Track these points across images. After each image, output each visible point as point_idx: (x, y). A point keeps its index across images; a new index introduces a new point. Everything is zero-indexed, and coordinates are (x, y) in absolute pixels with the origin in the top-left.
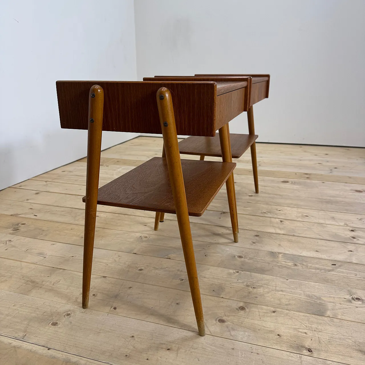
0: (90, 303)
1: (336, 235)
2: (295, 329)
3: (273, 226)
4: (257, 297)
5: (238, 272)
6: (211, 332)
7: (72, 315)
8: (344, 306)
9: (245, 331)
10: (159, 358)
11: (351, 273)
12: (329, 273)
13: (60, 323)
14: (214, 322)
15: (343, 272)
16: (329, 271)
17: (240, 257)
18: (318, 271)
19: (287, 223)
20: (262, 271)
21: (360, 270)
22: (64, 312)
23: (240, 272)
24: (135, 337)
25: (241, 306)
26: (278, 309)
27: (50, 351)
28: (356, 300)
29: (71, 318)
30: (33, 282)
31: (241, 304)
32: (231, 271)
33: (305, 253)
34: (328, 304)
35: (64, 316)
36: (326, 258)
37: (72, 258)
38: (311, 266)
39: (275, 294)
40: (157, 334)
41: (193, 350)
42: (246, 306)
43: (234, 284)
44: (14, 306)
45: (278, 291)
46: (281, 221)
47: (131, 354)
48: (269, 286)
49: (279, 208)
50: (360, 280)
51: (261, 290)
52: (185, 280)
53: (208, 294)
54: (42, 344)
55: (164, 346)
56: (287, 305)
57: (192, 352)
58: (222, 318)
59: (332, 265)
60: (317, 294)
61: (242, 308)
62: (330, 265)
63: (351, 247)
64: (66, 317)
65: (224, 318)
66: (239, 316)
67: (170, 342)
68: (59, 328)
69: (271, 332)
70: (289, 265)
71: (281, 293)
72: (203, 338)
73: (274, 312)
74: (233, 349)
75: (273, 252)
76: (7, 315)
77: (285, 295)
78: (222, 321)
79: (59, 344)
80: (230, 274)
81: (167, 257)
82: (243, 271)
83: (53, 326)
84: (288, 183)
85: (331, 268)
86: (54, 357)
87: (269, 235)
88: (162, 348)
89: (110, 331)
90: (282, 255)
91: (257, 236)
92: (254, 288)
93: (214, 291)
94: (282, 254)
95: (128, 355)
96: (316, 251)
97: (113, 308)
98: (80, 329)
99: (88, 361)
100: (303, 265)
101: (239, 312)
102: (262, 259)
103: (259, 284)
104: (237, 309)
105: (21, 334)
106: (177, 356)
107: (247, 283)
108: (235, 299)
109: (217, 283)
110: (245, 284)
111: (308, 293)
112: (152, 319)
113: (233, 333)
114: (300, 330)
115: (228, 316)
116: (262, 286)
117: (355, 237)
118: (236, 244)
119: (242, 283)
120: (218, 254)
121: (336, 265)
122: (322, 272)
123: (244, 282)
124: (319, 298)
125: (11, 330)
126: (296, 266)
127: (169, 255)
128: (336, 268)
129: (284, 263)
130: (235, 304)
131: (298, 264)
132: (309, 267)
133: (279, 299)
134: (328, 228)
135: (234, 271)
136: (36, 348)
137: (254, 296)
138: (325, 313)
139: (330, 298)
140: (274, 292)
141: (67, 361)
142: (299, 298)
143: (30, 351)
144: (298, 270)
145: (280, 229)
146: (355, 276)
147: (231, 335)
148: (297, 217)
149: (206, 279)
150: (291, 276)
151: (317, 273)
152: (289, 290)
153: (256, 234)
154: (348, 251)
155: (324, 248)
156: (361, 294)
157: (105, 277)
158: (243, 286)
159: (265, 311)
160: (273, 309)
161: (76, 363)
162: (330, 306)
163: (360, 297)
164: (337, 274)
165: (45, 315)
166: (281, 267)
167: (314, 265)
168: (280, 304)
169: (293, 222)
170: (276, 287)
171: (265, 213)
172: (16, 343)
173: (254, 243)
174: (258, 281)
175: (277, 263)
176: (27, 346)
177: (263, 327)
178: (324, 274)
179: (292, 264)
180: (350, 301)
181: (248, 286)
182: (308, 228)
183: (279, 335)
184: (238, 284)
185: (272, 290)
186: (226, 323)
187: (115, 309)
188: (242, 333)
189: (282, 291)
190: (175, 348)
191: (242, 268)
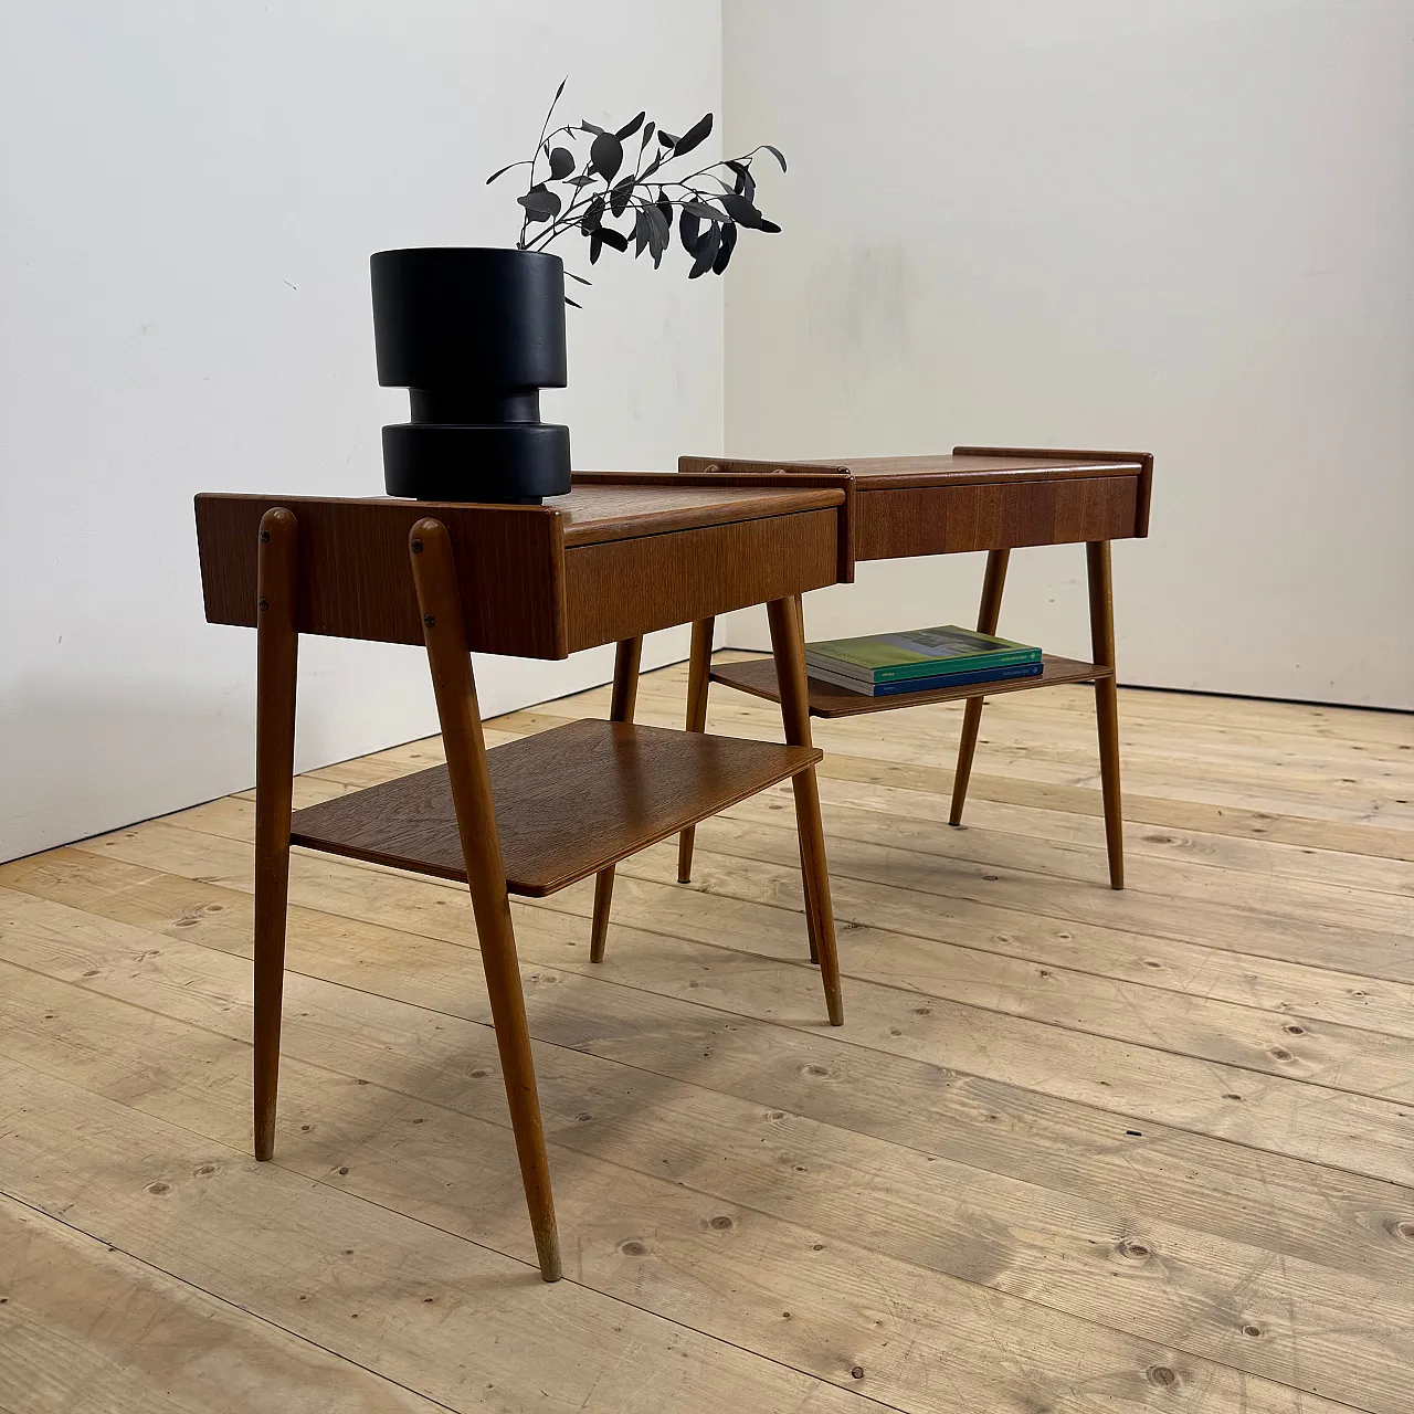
0: (279, 1146)
1: (1219, 1038)
2: (854, 1307)
3: (1002, 986)
4: (789, 1198)
5: (780, 1116)
6: (582, 1275)
7: (217, 1173)
8: (1071, 1263)
9: (688, 1288)
10: (389, 1319)
11: (1177, 1168)
12: (1096, 1156)
13: (176, 1188)
14: (611, 1249)
15: (1151, 1161)
16: (1103, 1150)
17: (818, 1071)
18: (1062, 1146)
19: (1063, 978)
20: (862, 1122)
21: (1218, 1163)
22: (201, 1163)
23: (789, 1116)
24: (357, 1253)
25: (725, 1215)
26: (837, 1243)
27: (112, 1256)
28: (1130, 1254)
29: (210, 1180)
30: (160, 1072)
31: (725, 1211)
32: (760, 1111)
33: (1055, 1086)
34: (1018, 1252)
35: (195, 1174)
36: (1124, 1109)
37: (301, 1018)
38: (1045, 1129)
39: (857, 1196)
40: (419, 1257)
41: (498, 1314)
42: (739, 1219)
43: (744, 1152)
44: (79, 1128)
45: (874, 1189)
46: (1043, 973)
47: (318, 1296)
48: (853, 1171)
49: (1070, 928)
50: (1194, 1193)
51: (818, 1179)
52: (596, 1119)
53: (642, 1169)
54: (102, 1235)
55: (422, 1291)
56: (875, 1234)
57: (489, 1319)
58: (640, 1242)
59: (1129, 1133)
60: (1001, 1217)
61: (723, 1223)
62: (1119, 1134)
63: (1243, 1084)
64: (199, 1176)
65: (649, 1243)
66: (697, 1244)
67: (445, 1283)
68: (166, 1200)
69: (769, 1302)
70: (968, 1116)
71: (881, 1195)
72: (547, 1287)
73: (818, 1248)
74: (620, 1330)
75: (939, 1068)
76: (51, 1150)
77: (888, 1204)
78: (635, 1249)
79: (145, 1241)
80: (748, 1119)
81: (581, 1045)
82: (798, 1115)
83: (152, 1195)
84: (1168, 845)
85: (1117, 1143)
86: (112, 1272)
87: (966, 1013)
88: (413, 1295)
89: (296, 1228)
90: (966, 1083)
91: (922, 1012)
92: (801, 1169)
93: (665, 1161)
94: (967, 1079)
95: (309, 1296)
96: (1103, 1083)
97: (340, 1168)
98: (219, 1212)
100: (1020, 1119)
101: (705, 1233)
102: (890, 1085)
103: (822, 1161)
104: (704, 1223)
105: (61, 1203)
106: (443, 1321)
107: (786, 1154)
108: (717, 1194)
109: (688, 1141)
110: (779, 1154)
111: (974, 1209)
112: (431, 1214)
113: (647, 1287)
114: (868, 1313)
115: (663, 1239)
116: (829, 1167)
117: (1285, 1050)
119: (772, 1149)
120: (749, 1056)
121: (1141, 1137)
122: (1072, 1153)
123: (778, 1148)
124: (1002, 1230)
125: (42, 1187)
126: (992, 1122)
127: (591, 1042)
128: (1134, 1145)
129: (958, 1107)
130: (706, 1209)
131: (1003, 1116)
132: (1034, 1130)
133: (861, 1212)
134: (1205, 1013)
135: (770, 1112)
136: (79, 1240)
137: (789, 1193)
138: (991, 1274)
139: (1040, 1235)
140: (859, 1190)
141: (142, 1287)
142: (929, 1219)
143: (64, 1248)
144: (992, 1134)
145: (1021, 998)
146: (1186, 1180)
147: (638, 1293)
148: (1114, 963)
149: (661, 1125)
150: (951, 1151)
151: (1051, 1151)
152: (913, 1190)
153: (920, 1006)
154: (1224, 1097)
155: (1140, 1077)
156: (1162, 1236)
157: (362, 1082)
158: (767, 1160)
159: (789, 1241)
160: (819, 1239)
161: (162, 1296)
162: (1022, 1257)
163: (1152, 1245)
164: (1125, 1164)
165: (146, 1164)
166: (938, 1117)
167: (1058, 1127)
168: (854, 1229)
169: (1086, 978)
170: (875, 1175)
171: (1004, 940)
172: (37, 1221)
173: (894, 1033)
174: (826, 1151)
175: (934, 1103)
176: (60, 1232)
177: (751, 1285)
178: (1077, 1158)
179: (982, 1114)
180: (1104, 1253)
181: (783, 1161)
182: (1130, 1005)
183: (787, 1315)
184: (757, 1150)
185: (856, 1184)
186: (644, 1258)
187: (344, 1172)
188: (675, 1291)
189: (888, 1190)
190: (448, 1301)
191: (799, 1107)
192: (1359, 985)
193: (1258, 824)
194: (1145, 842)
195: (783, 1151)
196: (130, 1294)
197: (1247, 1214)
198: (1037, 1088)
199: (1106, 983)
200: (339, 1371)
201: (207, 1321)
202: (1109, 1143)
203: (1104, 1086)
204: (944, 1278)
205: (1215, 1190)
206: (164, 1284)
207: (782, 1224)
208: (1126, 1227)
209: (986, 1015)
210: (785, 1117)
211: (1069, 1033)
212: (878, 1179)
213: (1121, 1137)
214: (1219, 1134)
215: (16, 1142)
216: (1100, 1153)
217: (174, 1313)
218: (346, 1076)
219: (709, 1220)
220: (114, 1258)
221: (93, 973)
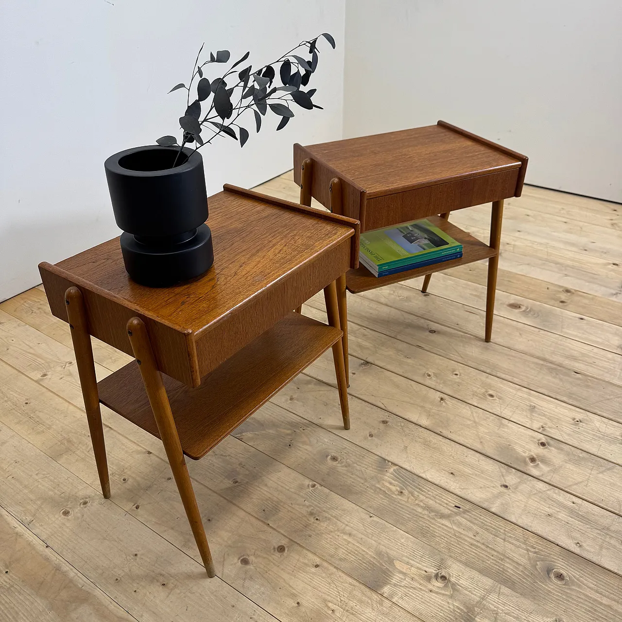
0: (113, 491)
1: (506, 449)
2: (325, 601)
3: (422, 407)
4: (310, 536)
5: (314, 486)
6: (223, 574)
7: (89, 504)
8: (415, 583)
9: (263, 585)
10: (148, 593)
11: (470, 529)
12: (439, 520)
13: (73, 512)
14: (236, 560)
15: (461, 524)
16: (443, 516)
17: (334, 459)
18: (426, 512)
19: (450, 402)
20: (346, 492)
21: (488, 528)
22: (83, 499)
23: (318, 486)
24: (138, 556)
25: (283, 545)
26: (325, 564)
28: (439, 580)
29: (86, 509)
30: (69, 441)
31: (284, 542)
32: (307, 482)
33: (431, 475)
34: (395, 575)
35: (80, 504)
36: (456, 491)
38: (421, 501)
39: (337, 537)
40: (162, 560)
41: (189, 594)
42: (288, 547)
43: (297, 507)
44: (37, 474)
45: (345, 533)
46: (442, 399)
47: (122, 579)
48: (338, 522)
49: (460, 368)
50: (474, 545)
51: (323, 526)
52: (240, 483)
53: (255, 515)
54: (43, 538)
55: (161, 579)
56: (341, 560)
57: (185, 597)
58: (247, 557)
59: (456, 506)
60: (392, 553)
61: (281, 549)
62: (451, 507)
63: (512, 478)
64: (82, 506)
65: (251, 558)
66: (269, 560)
67: (170, 575)
68: (68, 520)
69: (293, 596)
70: (391, 491)
71: (346, 537)
72: (209, 580)
73: (317, 566)
74: (234, 606)
75: (385, 460)
76: (26, 487)
77: (349, 542)
78: (245, 562)
79: (60, 543)
80: (301, 487)
81: (239, 435)
82: (321, 485)
83: (63, 516)
84: (517, 311)
85: (450, 512)
86: (47, 559)
87: (402, 424)
88: (158, 581)
89: (117, 539)
90: (394, 470)
91: (384, 422)
92: (317, 519)
93: (264, 510)
94: (395, 468)
95: (119, 579)
96: (452, 473)
97: (135, 506)
98: (88, 528)
100: (413, 495)
101: (274, 555)
102: (363, 469)
103: (327, 515)
104: (274, 548)
105: (29, 518)
106: (168, 596)
107: (313, 509)
108: (282, 532)
109: (275, 499)
110: (309, 510)
111: (382, 548)
112: (169, 535)
113: (247, 583)
114: (330, 604)
115: (257, 556)
117: (535, 456)
118: (344, 434)
119: (308, 507)
120: (307, 447)
121: (461, 509)
122: (429, 517)
123: (310, 506)
124: (391, 561)
125: (21, 509)
126: (400, 495)
127: (244, 434)
128: (456, 513)
129: (388, 485)
130: (277, 540)
131: (405, 492)
132: (417, 502)
133: (337, 547)
134: (506, 430)
135: (311, 483)
136: (36, 541)
137: (309, 533)
138: (381, 587)
139: (406, 566)
140: (339, 534)
141: (58, 569)
142: (364, 553)
143: (29, 544)
144: (399, 503)
145: (429, 415)
146: (473, 537)
147: (243, 586)
148: (475, 394)
149: (265, 489)
150: (380, 513)
151: (421, 515)
152: (360, 536)
153: (385, 419)
154: (501, 486)
155: (468, 470)
156: (455, 570)
157: (149, 453)
158: (305, 513)
159: (306, 561)
160: (318, 561)
161: (65, 574)
162: (396, 578)
163: (450, 575)
164: (450, 525)
165: (62, 498)
166: (378, 490)
167: (427, 500)
168: (332, 556)
169: (460, 404)
170: (347, 525)
171: (429, 375)
172: (20, 529)
173: (371, 436)
174: (329, 509)
175: (379, 482)
176: (28, 535)
177: (287, 586)
178: (431, 520)
179: (397, 490)
180: (428, 579)
181: (311, 514)
182: (475, 422)
183: (298, 603)
184: (301, 507)
185: (338, 530)
186: (248, 567)
187: (137, 508)
188: (257, 586)
189: (350, 535)
190: (171, 585)
191: (323, 480)
192: (579, 415)
193: (563, 297)
194: (509, 308)
195: (312, 508)
196: (53, 572)
197: (493, 560)
198: (423, 476)
199: (468, 407)
200: (127, 620)
201: (81, 589)
202: (446, 512)
203: (451, 475)
204: (363, 587)
205: (483, 544)
206: (66, 567)
207: (305, 551)
208: (441, 565)
209: (411, 426)
210: (316, 486)
211: (444, 440)
212: (347, 528)
213: (452, 509)
214: (493, 510)
215: (13, 481)
216: (441, 518)
217: (68, 584)
218: (143, 448)
219: (276, 547)
220: (48, 551)
221: (45, 375)
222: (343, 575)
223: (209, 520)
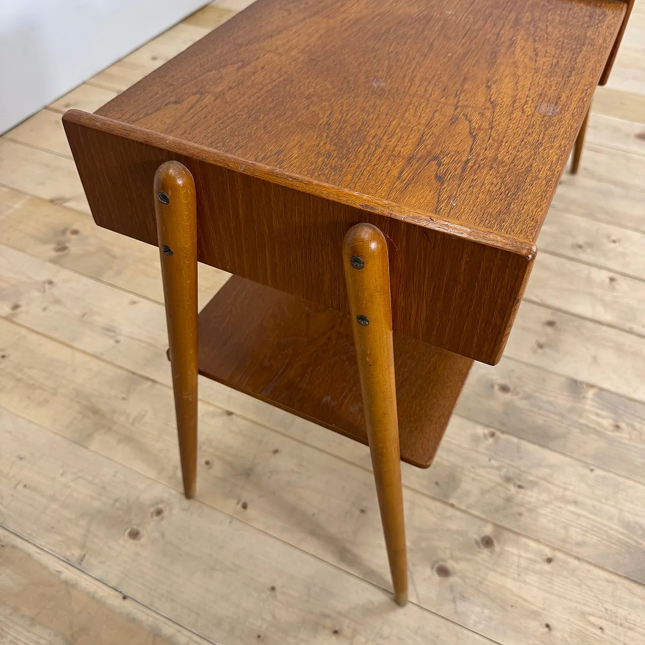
2: (583, 614)
3: (591, 294)
4: (521, 515)
5: (493, 435)
6: (418, 598)
7: (166, 513)
9: (484, 606)
13: (145, 532)
14: (429, 571)
17: (504, 389)
19: (623, 284)
22: (152, 505)
23: (498, 434)
24: (278, 589)
25: (487, 534)
26: (559, 555)
27: (126, 604)
29: (164, 523)
30: (96, 411)
31: (488, 530)
32: (481, 431)
35: (152, 515)
39: (559, 510)
40: (317, 589)
41: (381, 642)
42: (495, 537)
43: (481, 471)
44: (62, 474)
45: (568, 502)
46: (611, 280)
47: (267, 633)
48: (550, 485)
51: (531, 496)
53: (425, 491)
54: (113, 584)
55: (328, 623)
56: (578, 544)
58: (444, 564)
61: (487, 542)
64: (155, 518)
65: (450, 564)
66: (478, 563)
67: (340, 614)
68: (142, 545)
69: (534, 615)
70: (602, 427)
71: (572, 508)
73: (549, 560)
75: (576, 382)
76: (53, 499)
77: (579, 515)
78: (443, 572)
79: (143, 587)
80: (476, 439)
82: (503, 432)
83: (131, 541)
86: (133, 620)
87: (577, 324)
88: (324, 627)
89: (233, 567)
90: (593, 394)
91: (551, 324)
92: (520, 487)
93: (437, 483)
94: (594, 390)
95: (262, 634)
97: (241, 503)
98: (179, 554)
99: (190, 638)
100: (633, 427)
101: (480, 553)
102: (551, 399)
103: (530, 477)
104: (477, 543)
105: (76, 553)
107: (507, 472)
108: (476, 513)
110: (503, 472)
111: (628, 516)
112: (311, 545)
113: (461, 606)
114: (592, 619)
115: (457, 560)
116: (536, 484)
119: (498, 469)
123: (501, 467)
125: (59, 538)
126: (618, 431)
129: (594, 418)
130: (475, 529)
131: (623, 425)
133: (565, 525)
135: (486, 431)
136: (103, 592)
137: (516, 509)
140: (559, 504)
141: (156, 633)
143: (93, 598)
145: (605, 305)
147: (456, 612)
150: (601, 461)
152: (590, 502)
153: (549, 319)
157: (230, 413)
158: (498, 479)
159: (530, 555)
160: (548, 552)
165: (118, 509)
166: (584, 428)
168: (564, 541)
170: (565, 489)
171: (581, 247)
172: (69, 574)
173: (540, 346)
174: (530, 467)
175: (581, 416)
176: (87, 583)
177: (520, 600)
179: (610, 424)
181: (508, 479)
183: (548, 626)
184: (489, 470)
185: (556, 499)
186: (452, 579)
187: (245, 506)
188: (477, 609)
189: (575, 503)
190: (347, 632)
191: (503, 424)
195: (505, 469)
196: (150, 641)
204: (627, 583)
206: (168, 629)
207: (522, 540)
209: (590, 325)
212: (567, 493)
215: (27, 492)
218: (216, 407)
219: (479, 539)
220: (128, 606)
221: (16, 307)
222: (591, 568)
223: (363, 511)
